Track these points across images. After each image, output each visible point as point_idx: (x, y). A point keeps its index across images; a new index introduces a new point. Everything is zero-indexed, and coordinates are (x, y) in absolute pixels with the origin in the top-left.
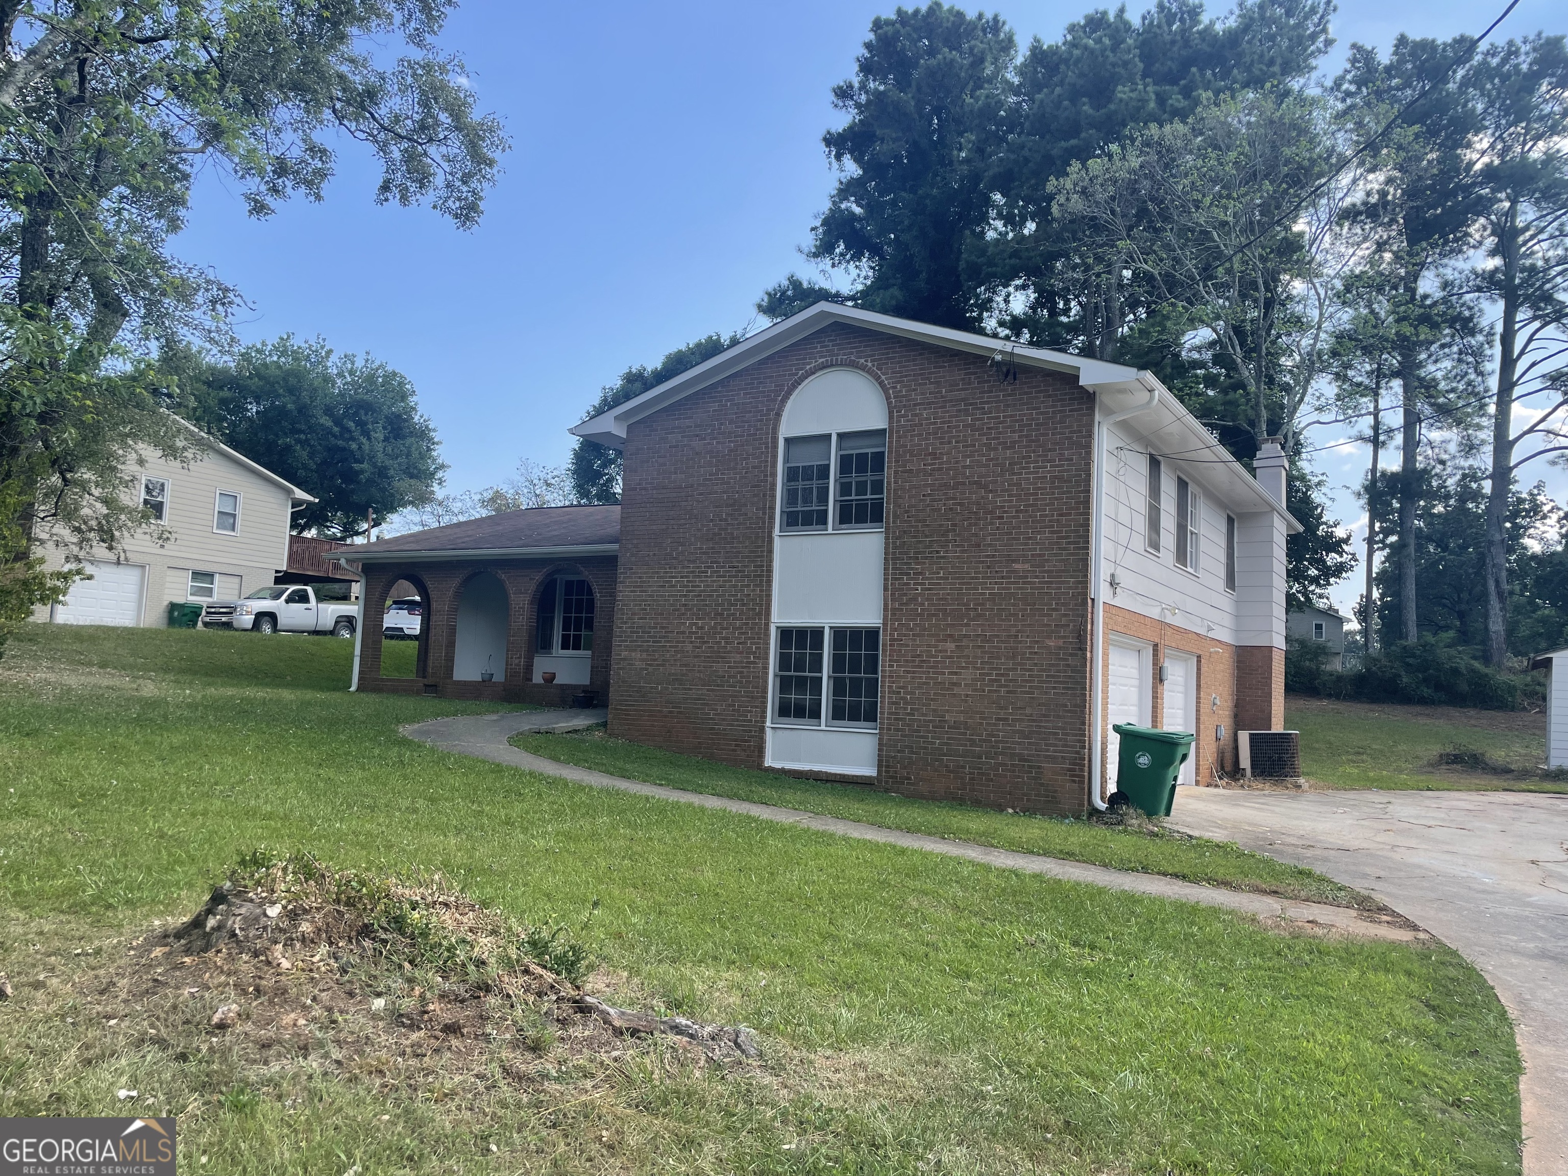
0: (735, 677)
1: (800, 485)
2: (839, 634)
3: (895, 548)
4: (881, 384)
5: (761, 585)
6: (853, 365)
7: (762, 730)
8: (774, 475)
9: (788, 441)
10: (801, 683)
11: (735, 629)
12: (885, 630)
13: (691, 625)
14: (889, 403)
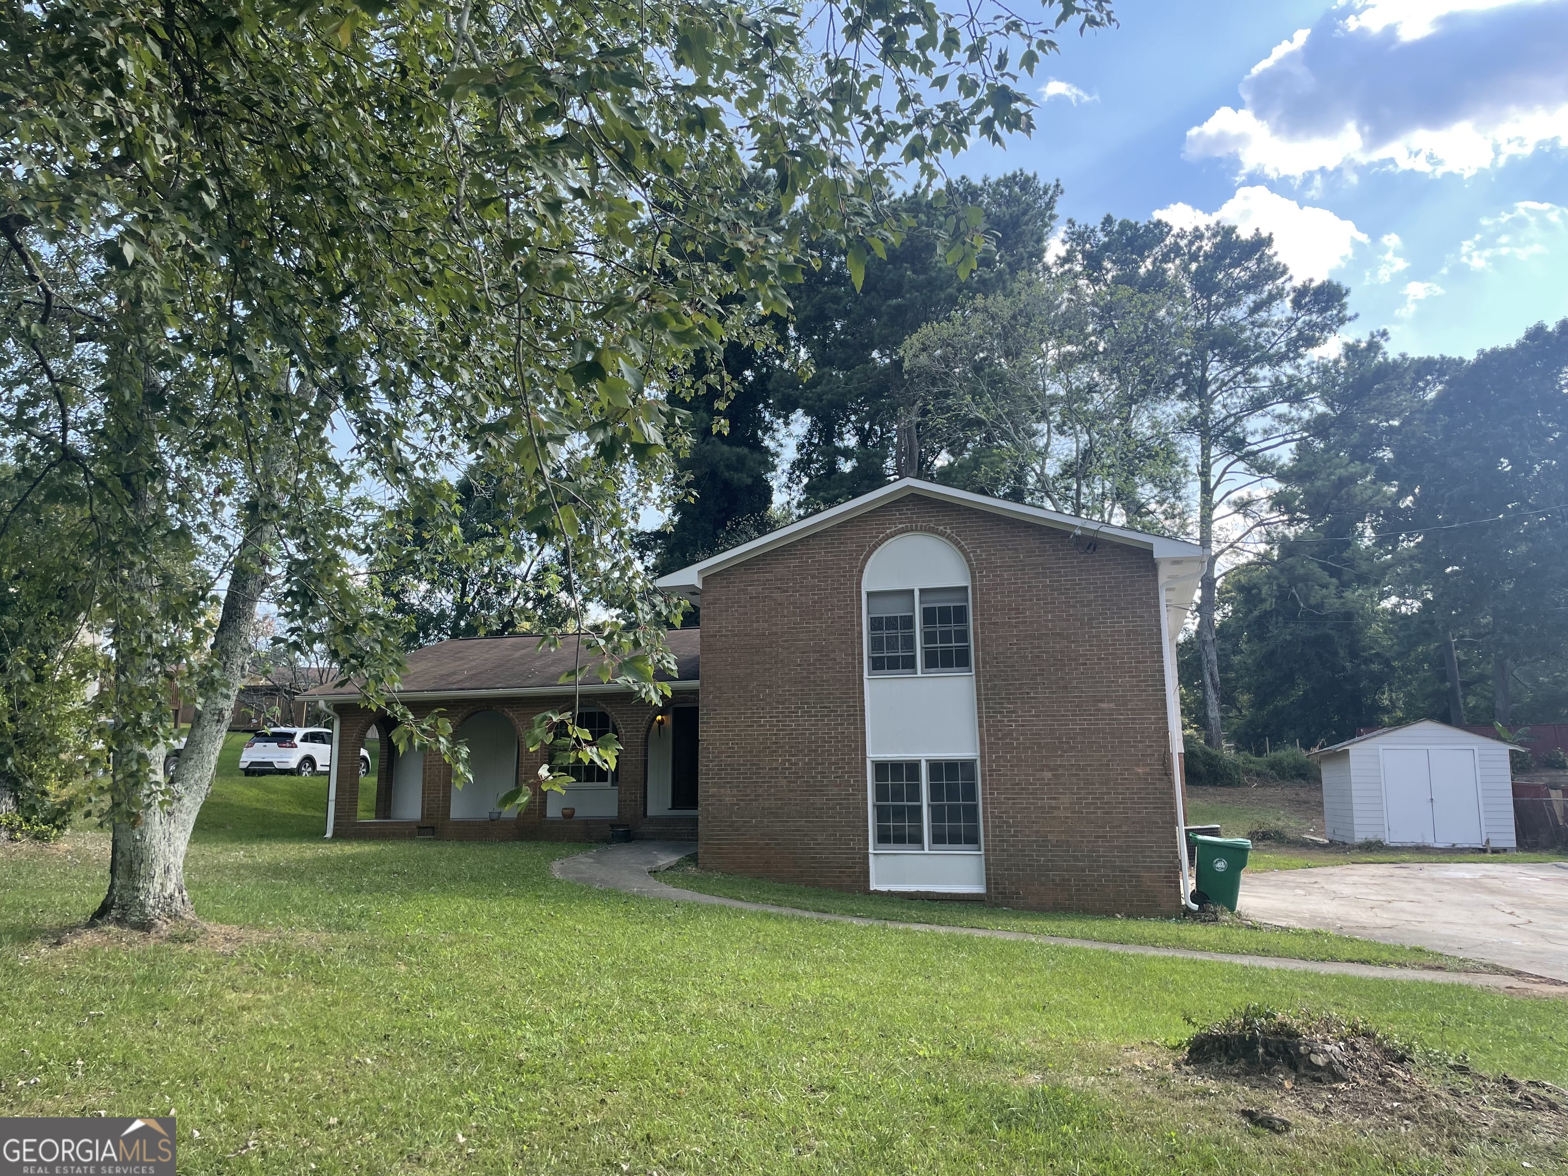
0: (834, 808)
1: (885, 633)
2: (936, 767)
3: (987, 689)
4: (961, 548)
5: (855, 724)
6: (932, 531)
7: (866, 857)
8: (860, 625)
9: (869, 594)
10: (899, 813)
11: (831, 764)
12: (983, 762)
13: (784, 761)
14: (970, 566)
